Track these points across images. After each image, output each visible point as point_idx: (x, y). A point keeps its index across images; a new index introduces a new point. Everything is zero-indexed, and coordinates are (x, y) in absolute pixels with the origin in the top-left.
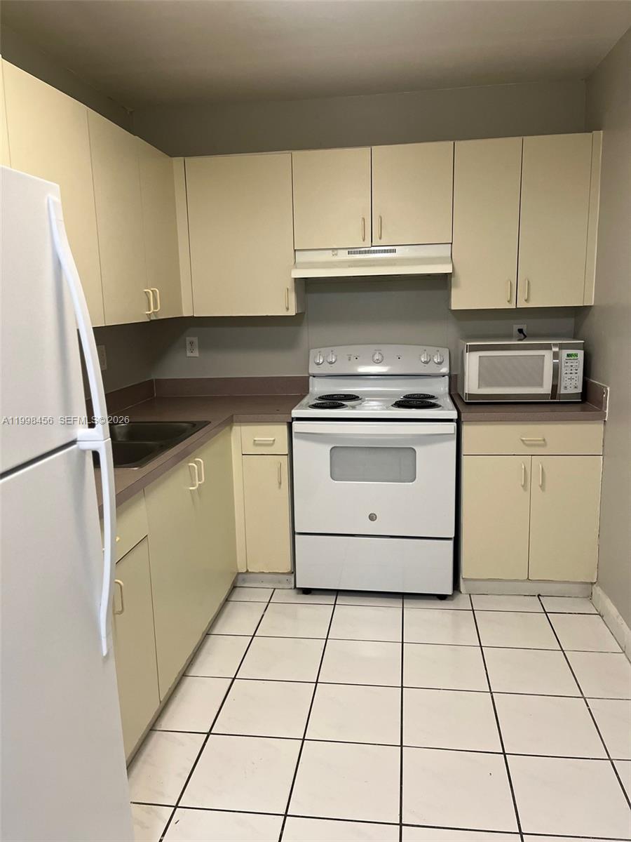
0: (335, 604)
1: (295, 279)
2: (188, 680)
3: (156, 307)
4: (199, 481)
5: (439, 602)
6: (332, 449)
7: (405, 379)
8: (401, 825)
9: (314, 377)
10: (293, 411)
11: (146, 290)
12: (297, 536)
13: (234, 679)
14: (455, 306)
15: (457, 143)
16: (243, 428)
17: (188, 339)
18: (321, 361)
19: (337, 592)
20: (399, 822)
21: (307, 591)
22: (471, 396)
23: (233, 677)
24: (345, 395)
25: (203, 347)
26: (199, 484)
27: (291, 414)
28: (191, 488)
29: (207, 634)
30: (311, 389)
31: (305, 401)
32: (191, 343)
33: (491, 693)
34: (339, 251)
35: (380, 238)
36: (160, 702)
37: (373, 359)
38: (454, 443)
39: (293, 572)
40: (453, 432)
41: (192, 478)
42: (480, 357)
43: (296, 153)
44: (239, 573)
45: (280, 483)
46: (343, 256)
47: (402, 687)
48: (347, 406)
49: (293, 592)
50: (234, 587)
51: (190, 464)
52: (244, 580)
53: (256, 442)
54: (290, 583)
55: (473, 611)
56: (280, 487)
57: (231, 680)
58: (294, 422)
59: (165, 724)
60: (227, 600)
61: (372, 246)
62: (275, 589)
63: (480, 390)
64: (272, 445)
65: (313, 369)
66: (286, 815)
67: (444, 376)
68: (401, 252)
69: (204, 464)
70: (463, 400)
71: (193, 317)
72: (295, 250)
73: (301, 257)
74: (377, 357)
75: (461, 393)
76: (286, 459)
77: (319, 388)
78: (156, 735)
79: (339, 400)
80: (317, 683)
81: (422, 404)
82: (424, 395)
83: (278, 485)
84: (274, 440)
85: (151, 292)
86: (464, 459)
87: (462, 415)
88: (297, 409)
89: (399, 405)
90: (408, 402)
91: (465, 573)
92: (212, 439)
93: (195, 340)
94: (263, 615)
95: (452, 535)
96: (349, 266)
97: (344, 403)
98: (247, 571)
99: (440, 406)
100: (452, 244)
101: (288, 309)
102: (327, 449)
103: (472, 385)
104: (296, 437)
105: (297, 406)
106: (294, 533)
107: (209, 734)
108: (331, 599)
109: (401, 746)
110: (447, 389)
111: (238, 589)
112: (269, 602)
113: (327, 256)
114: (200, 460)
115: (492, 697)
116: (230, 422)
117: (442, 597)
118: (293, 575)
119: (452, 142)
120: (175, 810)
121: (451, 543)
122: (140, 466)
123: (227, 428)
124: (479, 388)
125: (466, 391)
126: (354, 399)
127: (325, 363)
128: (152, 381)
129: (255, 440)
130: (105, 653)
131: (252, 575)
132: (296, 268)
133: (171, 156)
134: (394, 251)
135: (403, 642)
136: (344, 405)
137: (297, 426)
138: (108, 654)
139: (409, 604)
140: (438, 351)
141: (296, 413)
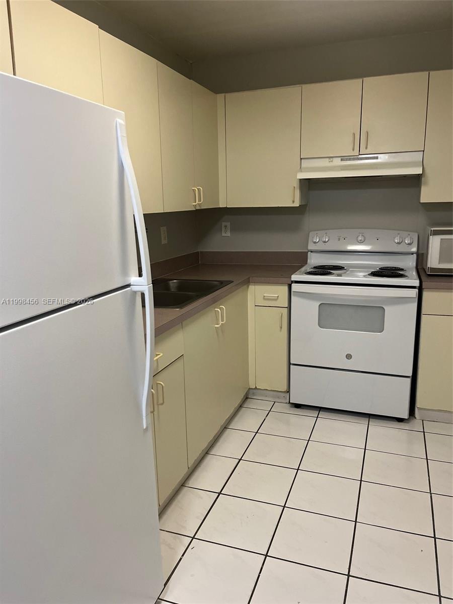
0: (317, 417)
1: (300, 179)
2: (209, 457)
3: (200, 200)
4: (223, 321)
5: (397, 423)
6: (319, 306)
7: (382, 255)
8: (349, 576)
9: (312, 252)
10: (292, 276)
11: (193, 188)
12: (291, 366)
13: (240, 460)
14: (423, 199)
15: (431, 73)
16: (256, 286)
17: (224, 224)
18: (318, 240)
19: (320, 409)
20: (347, 574)
21: (298, 406)
22: (433, 269)
23: (240, 458)
24: (334, 266)
25: (233, 230)
26: (222, 324)
27: (291, 278)
28: (216, 326)
29: (225, 427)
30: (309, 261)
31: (303, 269)
32: (226, 226)
33: (431, 494)
34: (334, 159)
35: (366, 148)
36: (189, 468)
37: (357, 240)
38: (415, 305)
39: (288, 392)
40: (415, 296)
41: (217, 319)
42: (441, 239)
43: (305, 86)
44: (250, 389)
45: (281, 328)
46: (337, 162)
47: (361, 481)
48: (334, 274)
49: (288, 406)
50: (246, 398)
51: (216, 309)
52: (253, 394)
53: (265, 297)
54: (286, 399)
55: (424, 432)
56: (281, 330)
57: (238, 460)
58: (292, 284)
59: (191, 483)
60: (241, 406)
61: (359, 155)
62: (275, 402)
63: (440, 265)
64: (276, 300)
65: (311, 247)
66: (266, 556)
67: (412, 254)
68: (382, 158)
69: (226, 310)
70: (426, 272)
71: (226, 208)
72: (301, 159)
73: (305, 164)
74: (360, 238)
75: (425, 267)
76: (286, 311)
77: (315, 260)
78: (185, 489)
79: (329, 269)
80: (298, 470)
81: (393, 275)
82: (396, 268)
83: (279, 328)
84: (278, 297)
85: (197, 189)
86: (423, 318)
87: (423, 283)
88: (296, 274)
89: (374, 274)
90: (381, 272)
91: (419, 404)
92: (233, 293)
93: (228, 224)
94: (265, 419)
95: (410, 374)
96: (341, 170)
97: (332, 272)
98: (256, 387)
99: (407, 276)
100: (424, 151)
101: (293, 202)
102: (316, 304)
103: (434, 261)
104: (294, 295)
105: (296, 273)
106: (290, 364)
107: (220, 493)
108: (315, 413)
109: (356, 522)
110: (415, 264)
111: (249, 399)
112: (270, 411)
113: (325, 163)
114: (223, 307)
115: (431, 497)
116: (247, 282)
117: (400, 420)
118: (288, 393)
119: (428, 72)
120: (192, 540)
121: (409, 381)
122: (181, 308)
123: (245, 286)
124: (439, 263)
125: (429, 265)
126: (340, 269)
127: (321, 242)
128: (198, 252)
129: (264, 296)
130: (145, 427)
131: (259, 391)
132: (301, 171)
133: (216, 94)
134: (377, 158)
135: (365, 449)
136: (331, 273)
137: (295, 287)
138: (147, 427)
139: (373, 422)
140: (409, 235)
141: (294, 277)
